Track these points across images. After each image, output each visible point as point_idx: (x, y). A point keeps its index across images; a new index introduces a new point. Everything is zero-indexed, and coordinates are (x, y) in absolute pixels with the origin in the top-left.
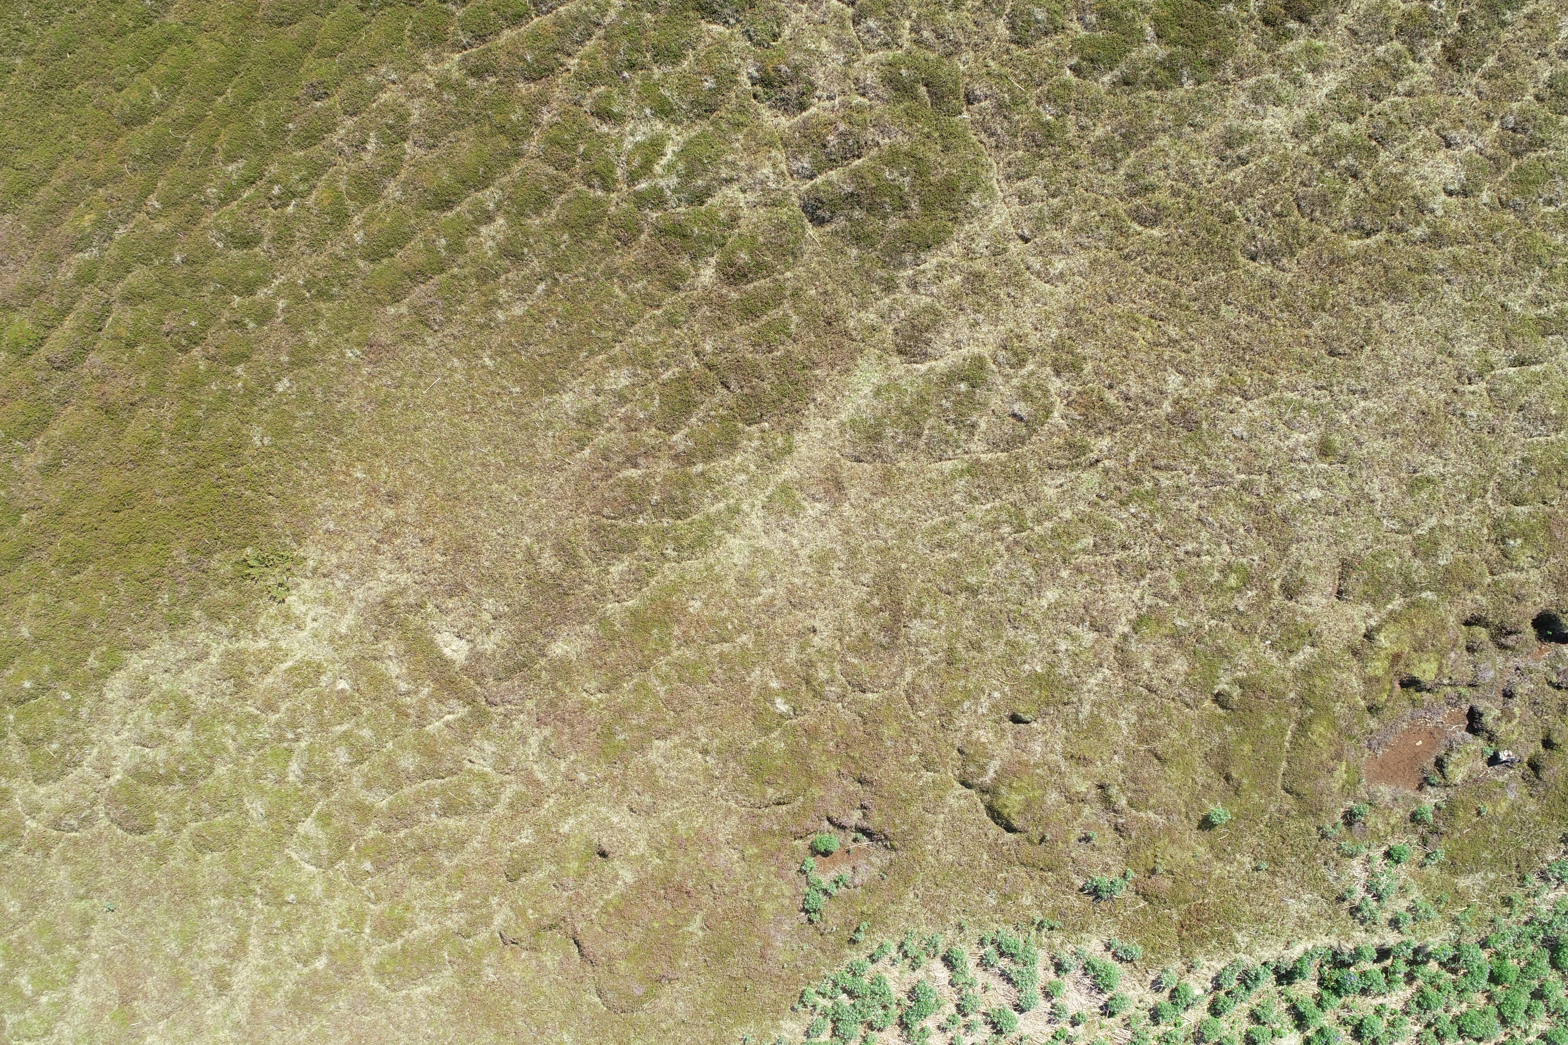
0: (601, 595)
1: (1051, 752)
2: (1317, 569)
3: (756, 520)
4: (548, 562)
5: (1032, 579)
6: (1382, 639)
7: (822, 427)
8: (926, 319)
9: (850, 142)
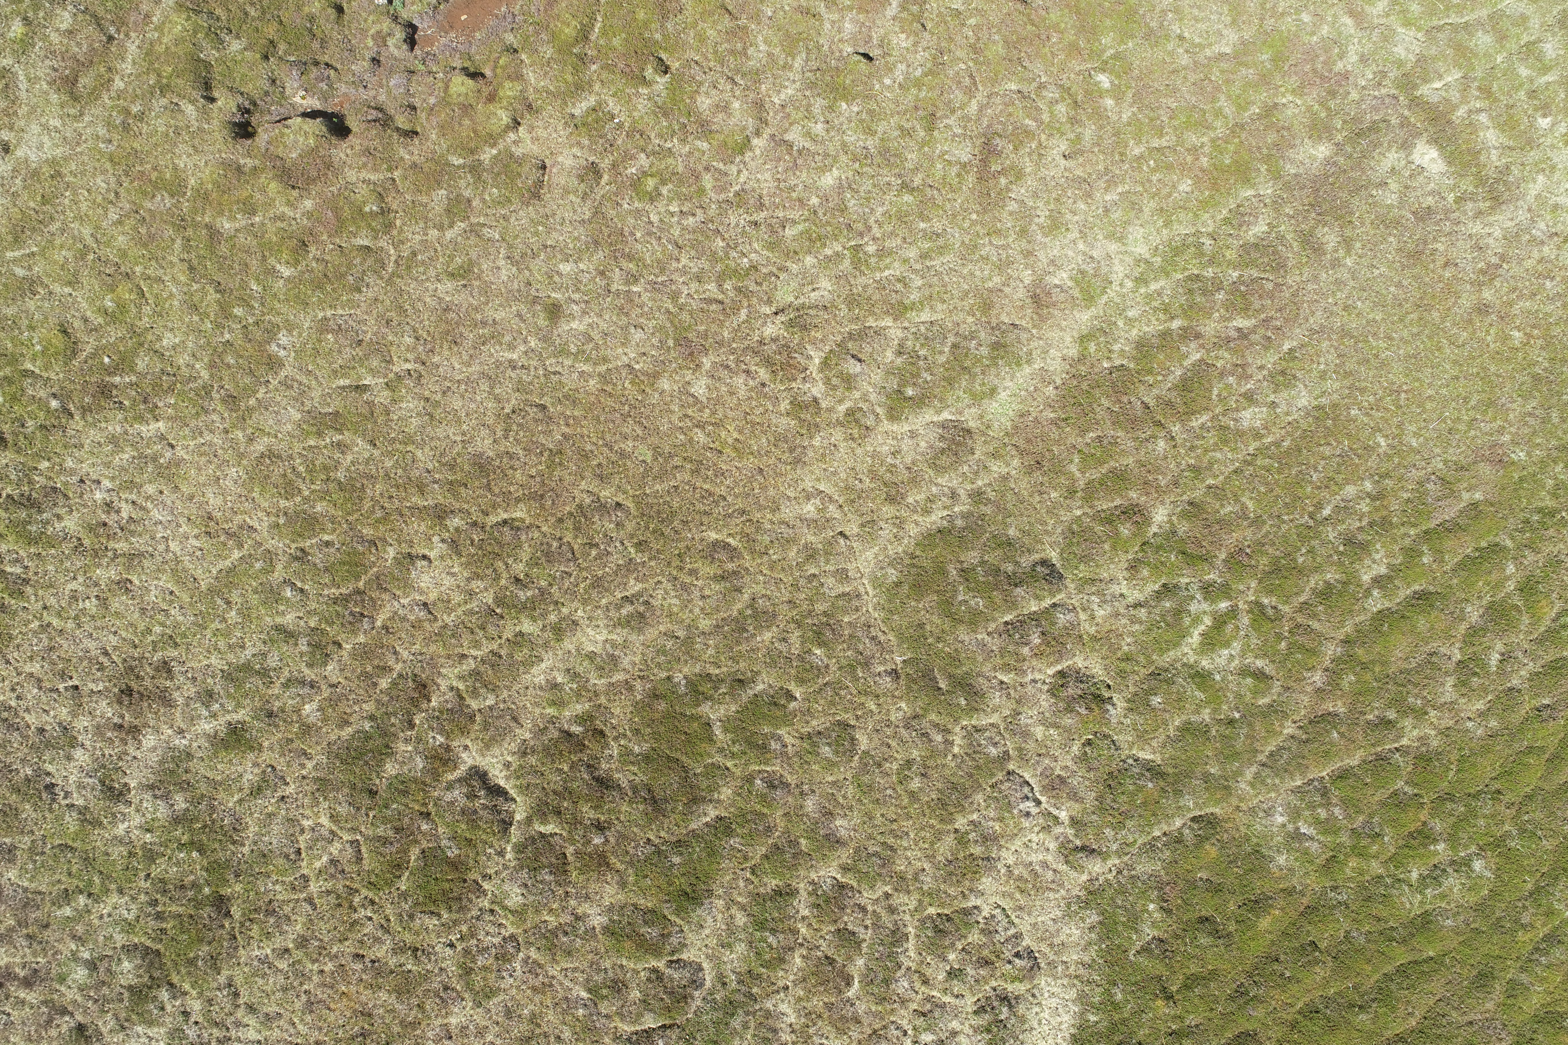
0: (1277, 204)
1: (834, 22)
2: (566, 191)
3: (1119, 271)
4: (1329, 237)
5: (849, 196)
6: (505, 118)
7: (1049, 361)
8: (944, 460)
9: (1017, 636)
